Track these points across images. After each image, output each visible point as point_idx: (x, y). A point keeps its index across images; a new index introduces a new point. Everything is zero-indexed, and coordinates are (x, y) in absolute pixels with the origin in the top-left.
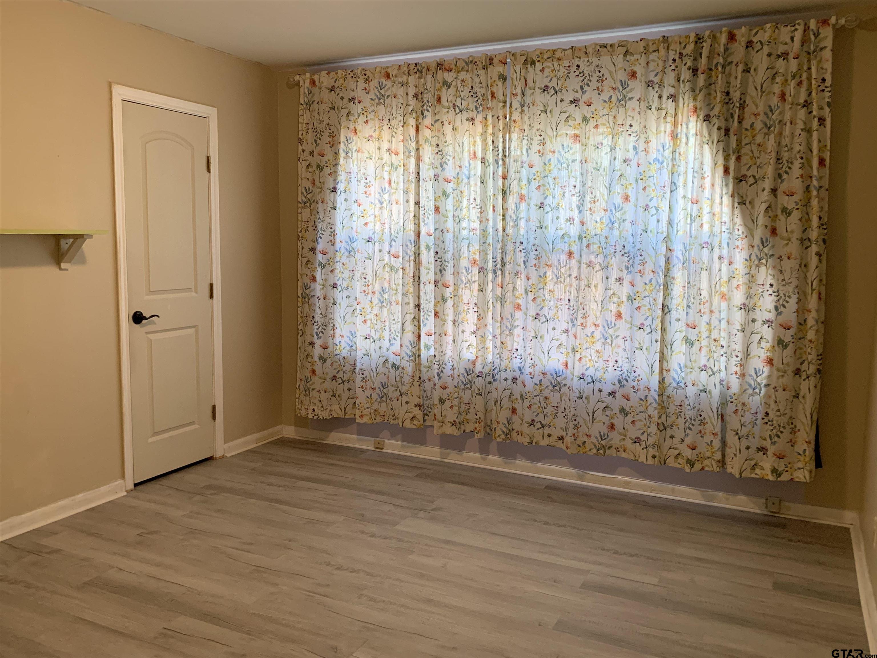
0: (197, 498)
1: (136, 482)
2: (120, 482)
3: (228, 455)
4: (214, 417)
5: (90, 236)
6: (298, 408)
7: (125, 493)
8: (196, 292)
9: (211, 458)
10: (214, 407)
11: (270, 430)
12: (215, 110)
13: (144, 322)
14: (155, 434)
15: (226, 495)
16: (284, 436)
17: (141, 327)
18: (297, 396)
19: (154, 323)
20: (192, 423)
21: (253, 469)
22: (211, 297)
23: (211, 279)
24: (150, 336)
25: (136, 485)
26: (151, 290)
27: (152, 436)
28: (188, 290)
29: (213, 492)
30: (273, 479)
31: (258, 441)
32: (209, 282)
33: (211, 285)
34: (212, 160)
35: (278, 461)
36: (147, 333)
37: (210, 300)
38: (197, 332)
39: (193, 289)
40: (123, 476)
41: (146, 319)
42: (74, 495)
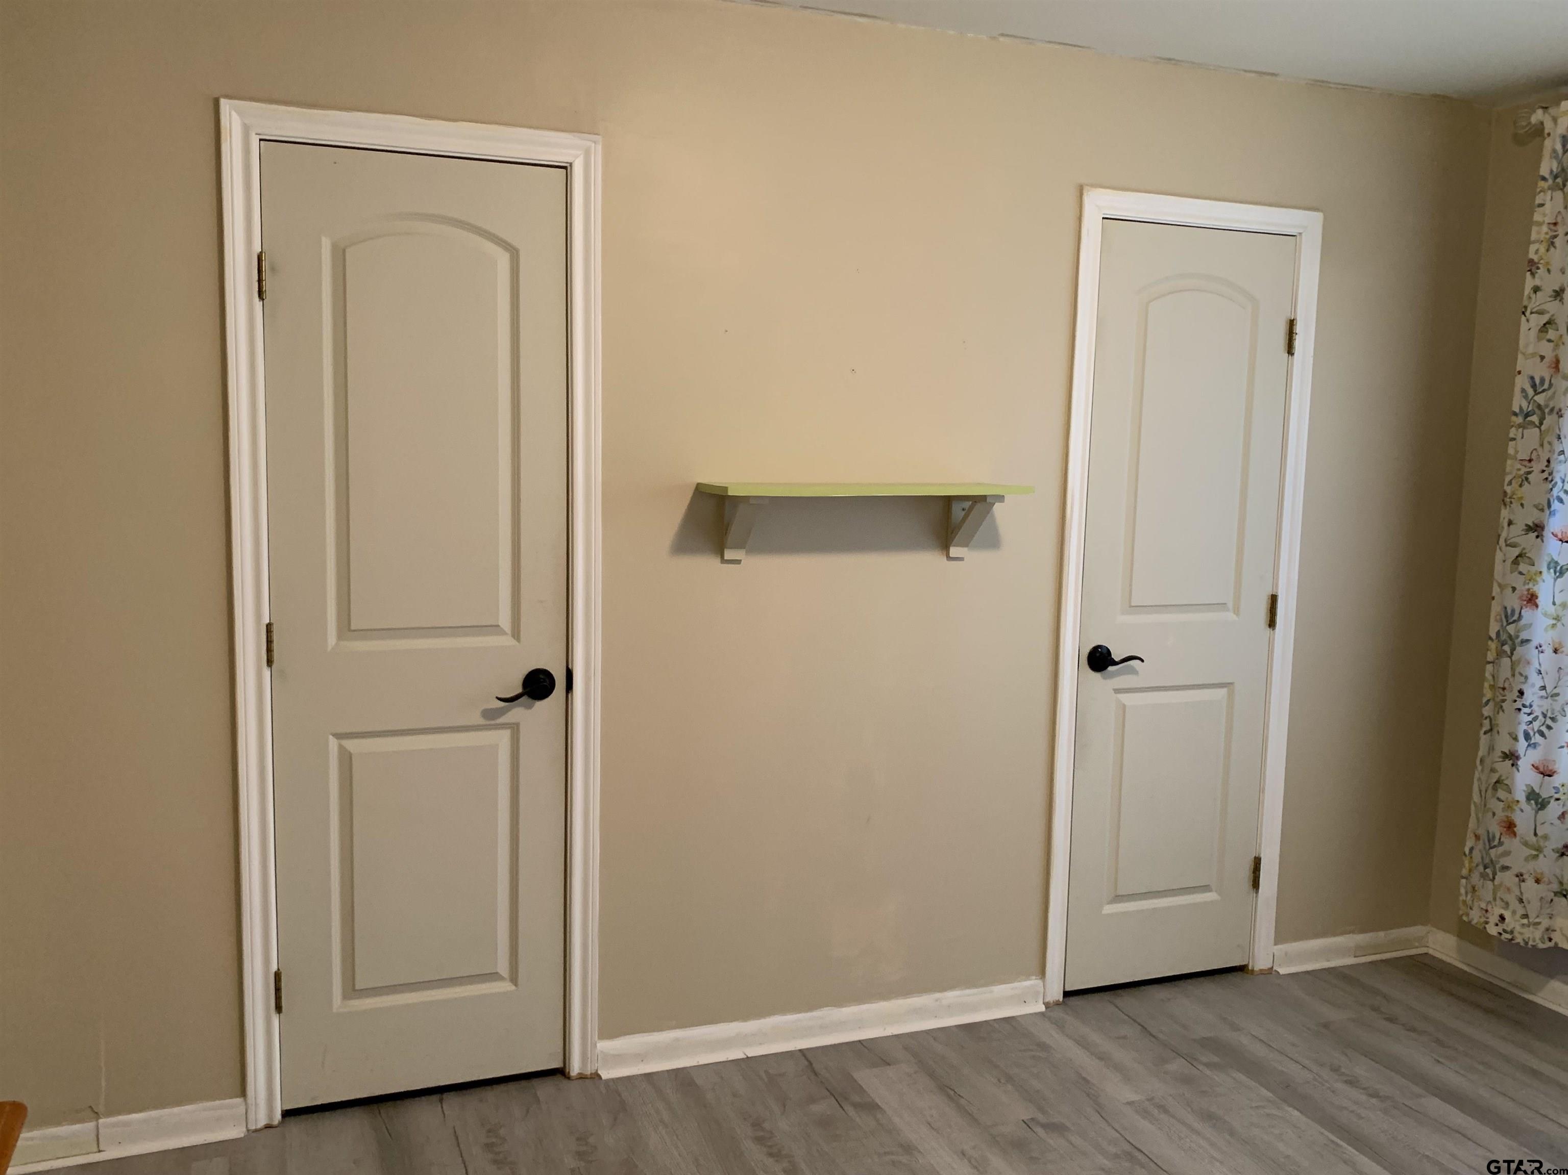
0: (1176, 1066)
1: (1067, 989)
2: (1034, 982)
3: (1282, 971)
4: (1256, 884)
5: (1000, 498)
6: (1464, 902)
7: (1042, 1008)
8: (1237, 611)
9: (1241, 969)
10: (1257, 862)
11: (1396, 933)
12: (1318, 217)
13: (1110, 668)
14: (1118, 898)
15: (1241, 1077)
16: (1431, 952)
17: (1105, 678)
18: (1465, 872)
19: (1134, 672)
20: (1206, 888)
21: (1326, 1026)
22: (1272, 624)
23: (1275, 584)
24: (1125, 698)
25: (1067, 994)
26: (1133, 604)
27: (1112, 902)
28: (1222, 606)
29: (1216, 1059)
30: (1362, 1069)
31: (1359, 950)
32: (1270, 592)
33: (1274, 599)
34: (1299, 328)
35: (1391, 1020)
36: (1117, 691)
37: (1268, 631)
38: (1231, 695)
39: (1230, 605)
40: (1042, 973)
41: (1115, 663)
42: (943, 989)
